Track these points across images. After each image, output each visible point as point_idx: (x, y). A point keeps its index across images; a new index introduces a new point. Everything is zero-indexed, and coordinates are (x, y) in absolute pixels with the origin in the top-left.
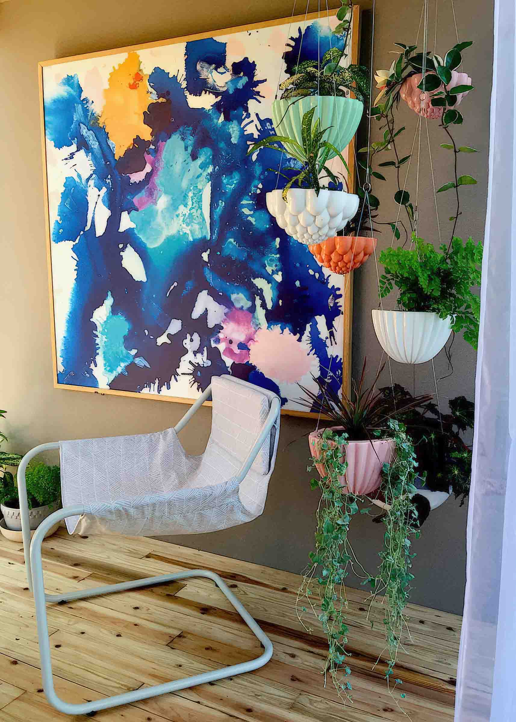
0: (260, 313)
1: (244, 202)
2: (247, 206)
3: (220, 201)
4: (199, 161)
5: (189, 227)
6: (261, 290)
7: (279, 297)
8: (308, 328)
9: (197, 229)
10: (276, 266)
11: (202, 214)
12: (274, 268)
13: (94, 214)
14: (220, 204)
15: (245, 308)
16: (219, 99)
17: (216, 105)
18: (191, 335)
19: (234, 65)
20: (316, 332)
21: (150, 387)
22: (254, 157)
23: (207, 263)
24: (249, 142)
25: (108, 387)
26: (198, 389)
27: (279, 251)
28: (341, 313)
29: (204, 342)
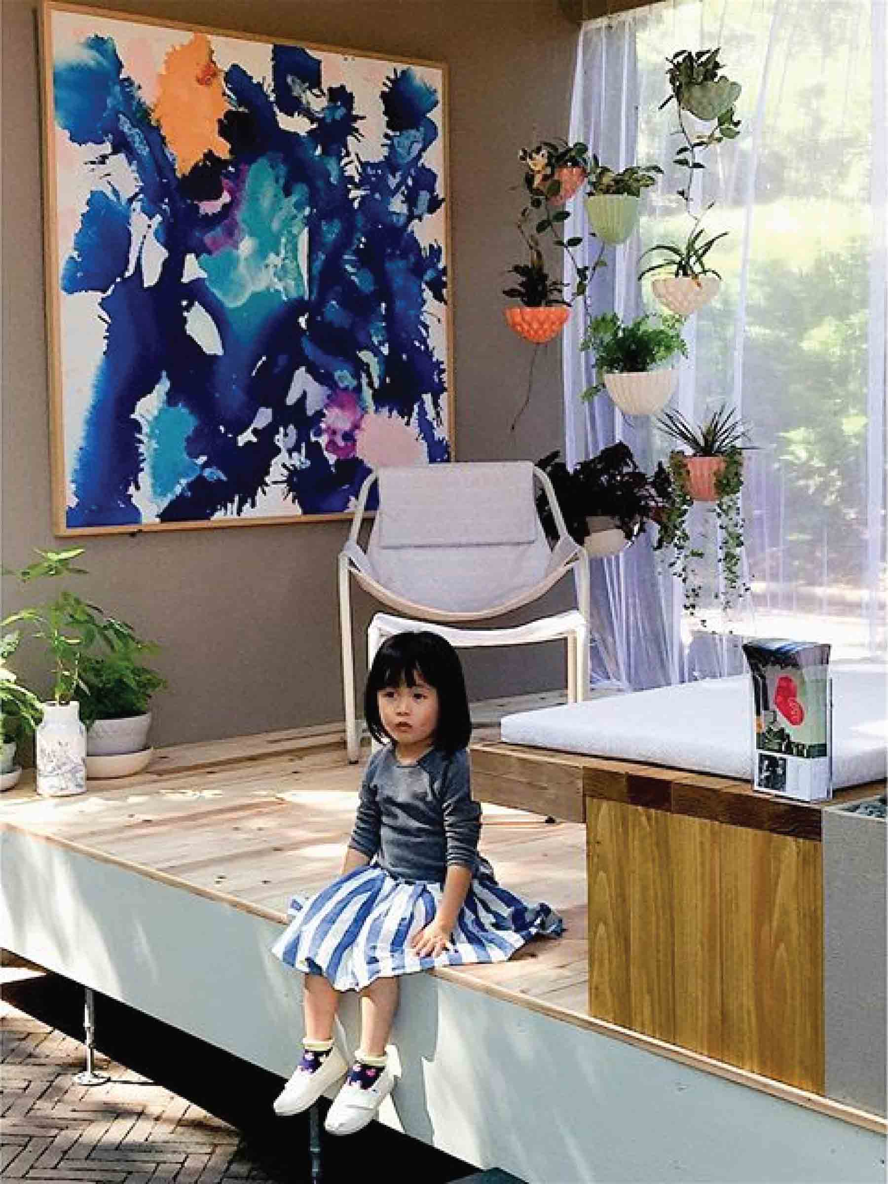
0: (367, 393)
1: (346, 257)
2: (350, 262)
3: (320, 253)
4: (294, 199)
5: (283, 283)
6: (368, 365)
7: (387, 373)
8: (416, 408)
9: (292, 286)
10: (383, 336)
11: (298, 267)
12: (380, 338)
13: (140, 252)
14: (320, 257)
15: (350, 389)
16: (315, 126)
17: (311, 133)
18: (285, 428)
19: (331, 90)
20: (423, 413)
21: (226, 508)
22: (356, 205)
23: (305, 331)
24: (350, 186)
25: (158, 520)
26: (293, 501)
27: (385, 318)
28: (445, 390)
29: (302, 436)
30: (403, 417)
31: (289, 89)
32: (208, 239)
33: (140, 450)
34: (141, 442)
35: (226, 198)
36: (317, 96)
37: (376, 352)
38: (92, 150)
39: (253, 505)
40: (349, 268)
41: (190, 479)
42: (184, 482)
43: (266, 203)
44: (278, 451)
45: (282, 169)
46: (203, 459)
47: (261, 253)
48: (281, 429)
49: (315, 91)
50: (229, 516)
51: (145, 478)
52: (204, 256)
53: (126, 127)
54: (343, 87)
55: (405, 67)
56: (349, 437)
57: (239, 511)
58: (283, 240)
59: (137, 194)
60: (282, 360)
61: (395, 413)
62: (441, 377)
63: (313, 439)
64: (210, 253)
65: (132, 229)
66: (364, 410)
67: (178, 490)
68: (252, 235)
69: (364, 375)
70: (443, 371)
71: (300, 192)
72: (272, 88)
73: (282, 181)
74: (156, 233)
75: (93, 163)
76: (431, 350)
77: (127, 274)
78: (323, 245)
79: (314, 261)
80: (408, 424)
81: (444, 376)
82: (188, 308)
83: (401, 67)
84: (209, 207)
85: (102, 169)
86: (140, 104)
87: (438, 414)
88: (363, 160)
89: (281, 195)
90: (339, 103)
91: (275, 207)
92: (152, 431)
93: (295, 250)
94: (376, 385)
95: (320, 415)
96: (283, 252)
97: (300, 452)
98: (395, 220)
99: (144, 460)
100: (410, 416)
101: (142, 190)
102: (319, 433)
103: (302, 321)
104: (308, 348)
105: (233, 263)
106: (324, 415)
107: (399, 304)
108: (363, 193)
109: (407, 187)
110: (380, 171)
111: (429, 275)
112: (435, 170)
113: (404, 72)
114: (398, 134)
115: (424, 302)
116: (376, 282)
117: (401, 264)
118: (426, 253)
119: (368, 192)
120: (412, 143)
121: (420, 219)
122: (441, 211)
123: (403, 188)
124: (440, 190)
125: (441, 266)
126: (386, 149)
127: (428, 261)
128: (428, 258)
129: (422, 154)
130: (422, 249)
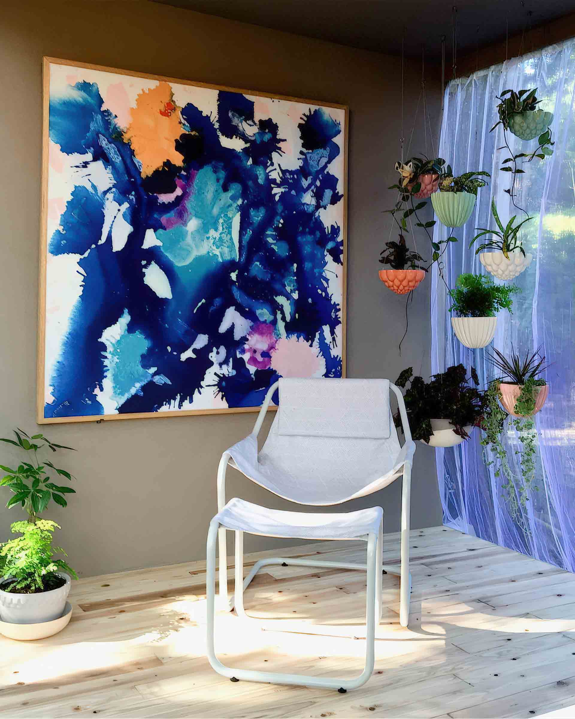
0: (281, 325)
1: (268, 232)
2: (271, 236)
3: (248, 230)
4: (230, 194)
5: (220, 249)
6: (282, 306)
7: (296, 311)
8: (317, 335)
9: (226, 252)
10: (293, 286)
11: (231, 239)
12: (292, 288)
13: (111, 228)
14: (248, 232)
15: (268, 322)
16: (248, 145)
17: (245, 150)
18: (218, 348)
19: (261, 121)
20: (322, 339)
21: (170, 404)
22: (277, 198)
23: (235, 282)
24: (272, 186)
25: (117, 412)
26: (222, 399)
27: (296, 274)
28: (340, 322)
29: (230, 354)
30: (308, 341)
31: (230, 121)
32: (164, 219)
33: (105, 364)
34: (106, 357)
35: (179, 192)
36: (251, 125)
37: (288, 297)
38: (77, 158)
39: (191, 401)
40: (270, 240)
41: (143, 383)
42: (138, 385)
43: (209, 195)
44: (211, 364)
45: (222, 174)
46: (153, 370)
47: (204, 229)
48: (215, 349)
49: (250, 122)
50: (172, 409)
51: (108, 383)
52: (160, 231)
53: (104, 142)
54: (270, 120)
55: (317, 107)
56: (266, 355)
57: (180, 406)
58: (221, 221)
59: (110, 189)
60: (218, 301)
61: (302, 338)
62: (337, 314)
63: (239, 356)
64: (165, 229)
65: (105, 212)
66: (278, 336)
67: (133, 391)
68: (196, 216)
69: (279, 312)
70: (339, 310)
71: (235, 188)
72: (217, 119)
73: (221, 182)
74: (124, 216)
75: (77, 167)
76: (330, 296)
77: (100, 242)
78: (252, 224)
79: (244, 235)
80: (311, 346)
81: (340, 314)
82: (146, 266)
83: (314, 108)
84: (165, 198)
85: (85, 171)
86: (115, 128)
87: (334, 339)
88: (283, 169)
89: (221, 190)
90: (267, 131)
91: (216, 198)
92: (115, 350)
93: (230, 227)
94: (288, 319)
95: (244, 339)
96: (220, 228)
97: (228, 365)
98: (306, 209)
99: (108, 370)
100: (313, 341)
101: (114, 186)
102: (243, 351)
103: (234, 276)
104: (237, 294)
105: (182, 236)
106: (247, 340)
107: (308, 265)
108: (283, 190)
109: (316, 186)
110: (295, 176)
111: (330, 245)
112: (336, 176)
113: (316, 111)
114: (310, 151)
115: (326, 263)
116: (290, 249)
117: (309, 238)
118: (328, 230)
119: (287, 190)
120: (321, 158)
121: (325, 208)
122: (341, 204)
123: (313, 187)
124: (340, 188)
125: (339, 239)
126: (301, 161)
127: (330, 236)
128: (330, 234)
129: (328, 165)
130: (326, 228)
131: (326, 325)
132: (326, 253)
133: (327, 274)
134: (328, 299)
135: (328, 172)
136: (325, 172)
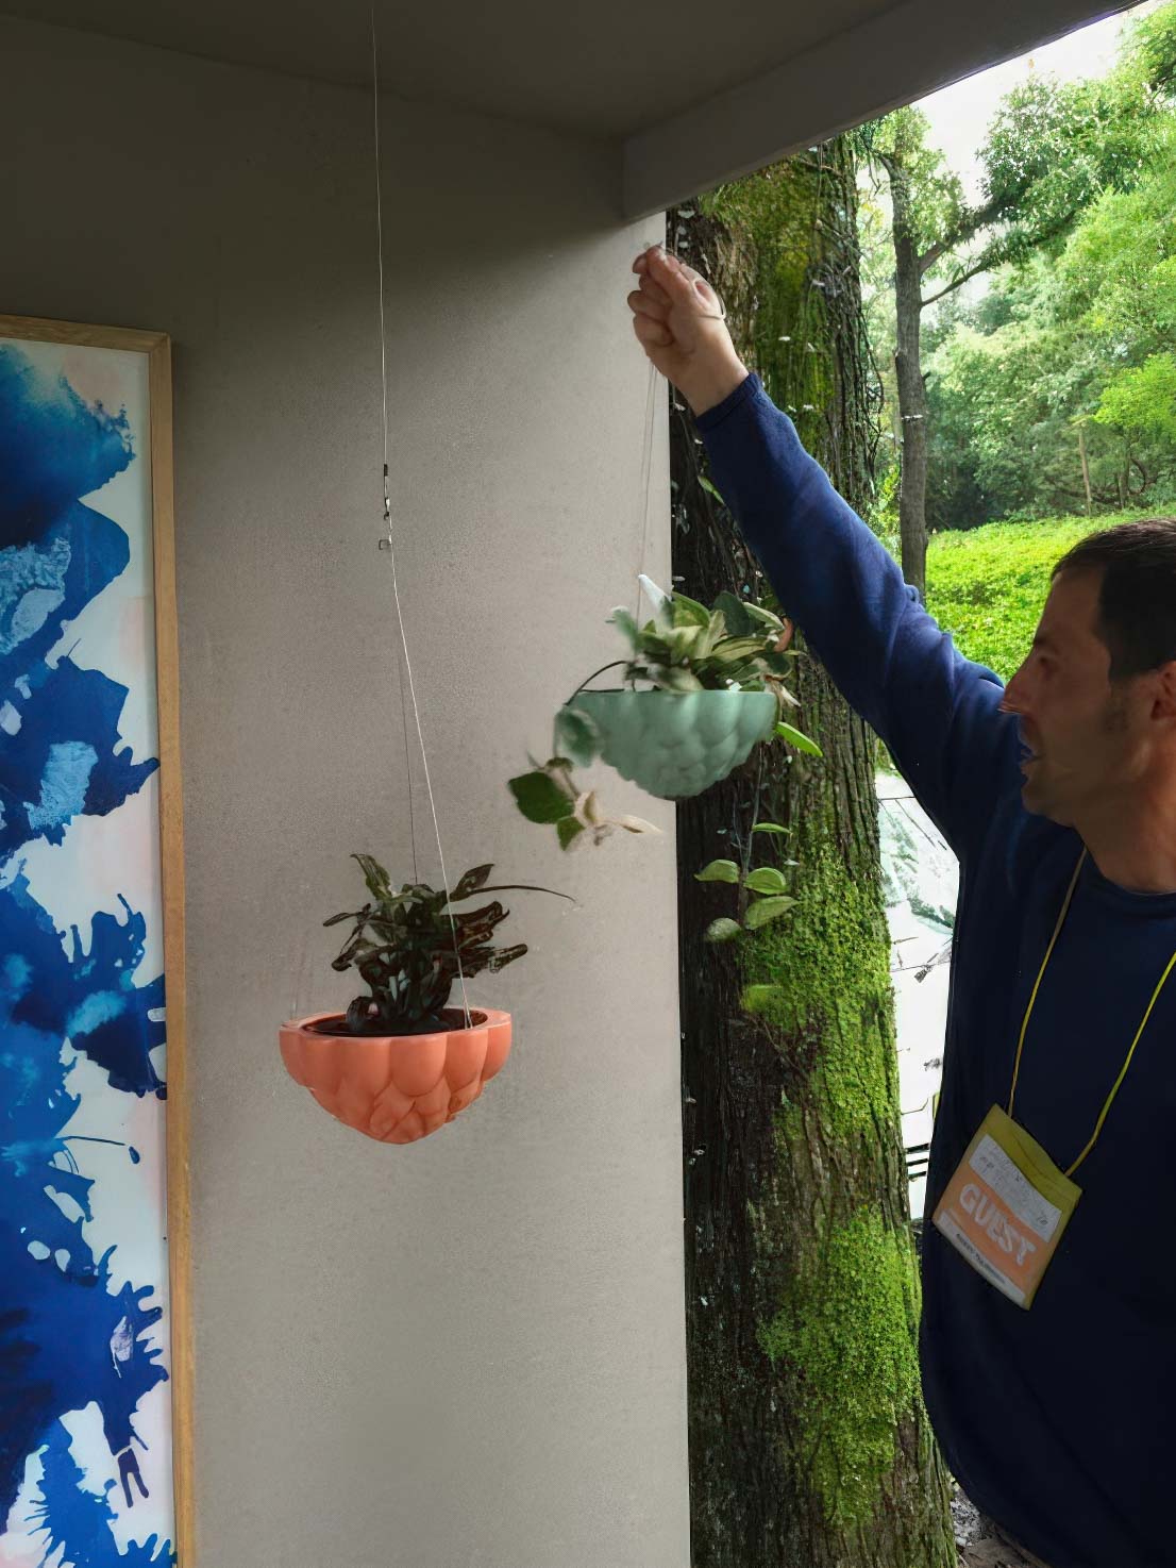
8: (34, 1467)
20: (62, 1473)
28: (159, 1374)
62: (138, 1339)
76: (97, 1260)
81: (156, 1335)
87: (128, 1465)
111: (93, 1013)
112: (115, 674)
115: (70, 1106)
118: (78, 944)
120: (20, 593)
121: (55, 835)
125: (142, 976)
127: (86, 971)
128: (88, 959)
129: (64, 623)
130: (63, 934)
131: (82, 1407)
132: (67, 1053)
133: (78, 1157)
134: (87, 1275)
135: (65, 661)
136: (51, 660)
